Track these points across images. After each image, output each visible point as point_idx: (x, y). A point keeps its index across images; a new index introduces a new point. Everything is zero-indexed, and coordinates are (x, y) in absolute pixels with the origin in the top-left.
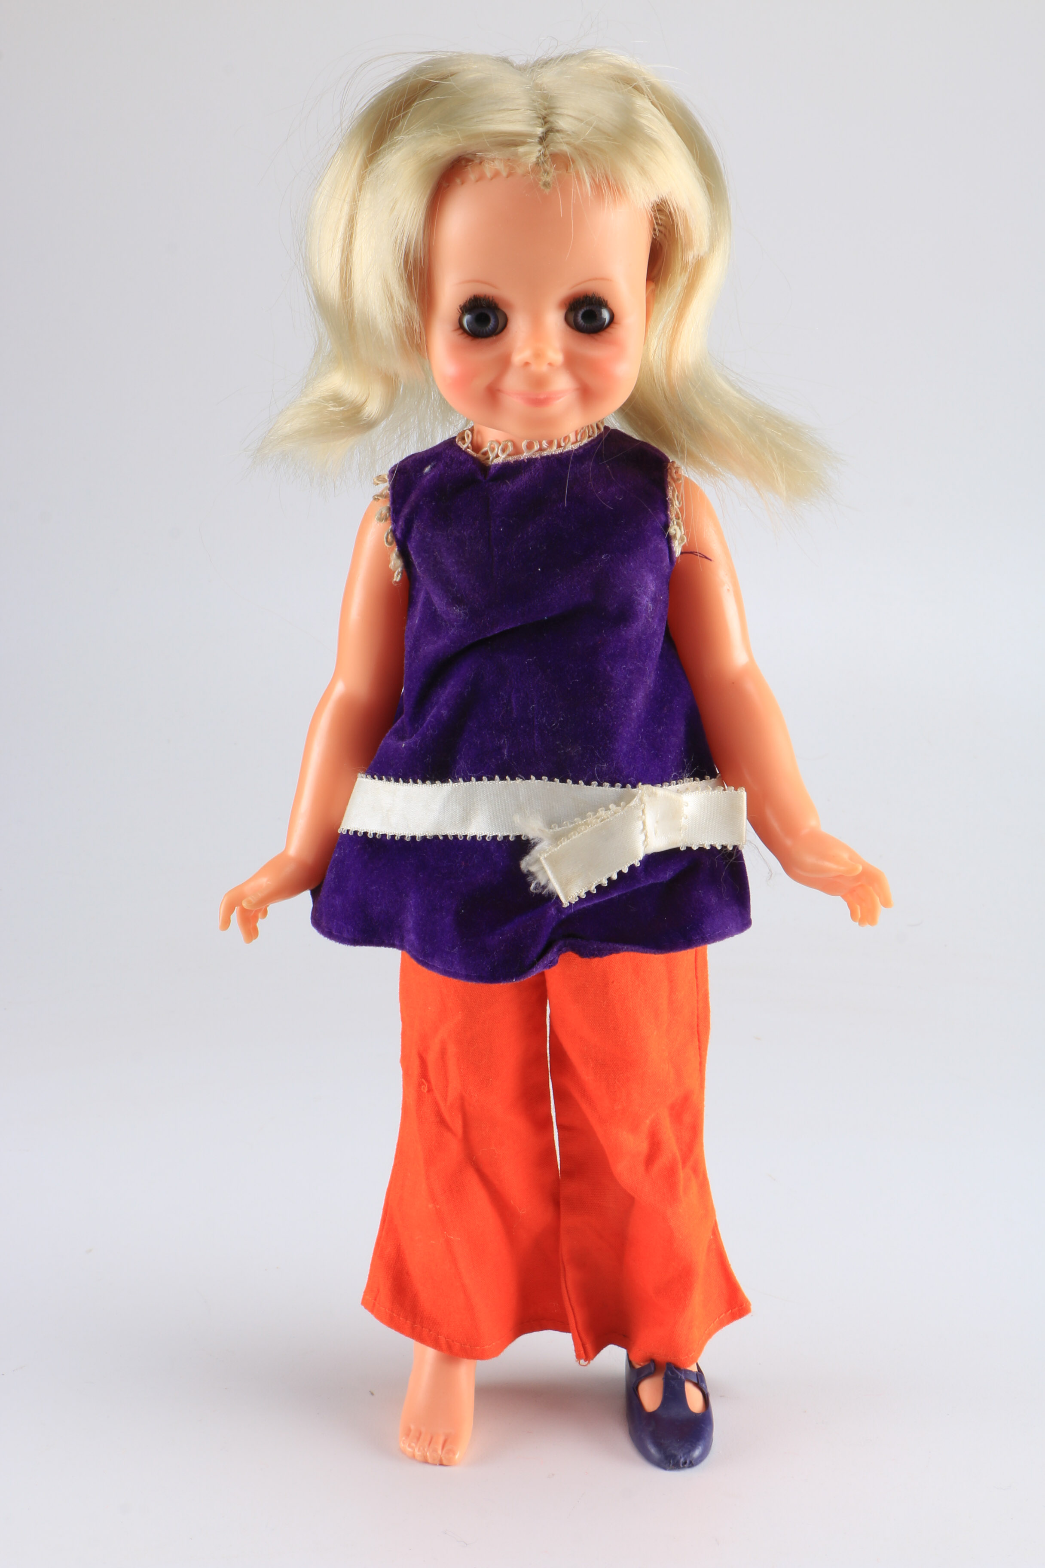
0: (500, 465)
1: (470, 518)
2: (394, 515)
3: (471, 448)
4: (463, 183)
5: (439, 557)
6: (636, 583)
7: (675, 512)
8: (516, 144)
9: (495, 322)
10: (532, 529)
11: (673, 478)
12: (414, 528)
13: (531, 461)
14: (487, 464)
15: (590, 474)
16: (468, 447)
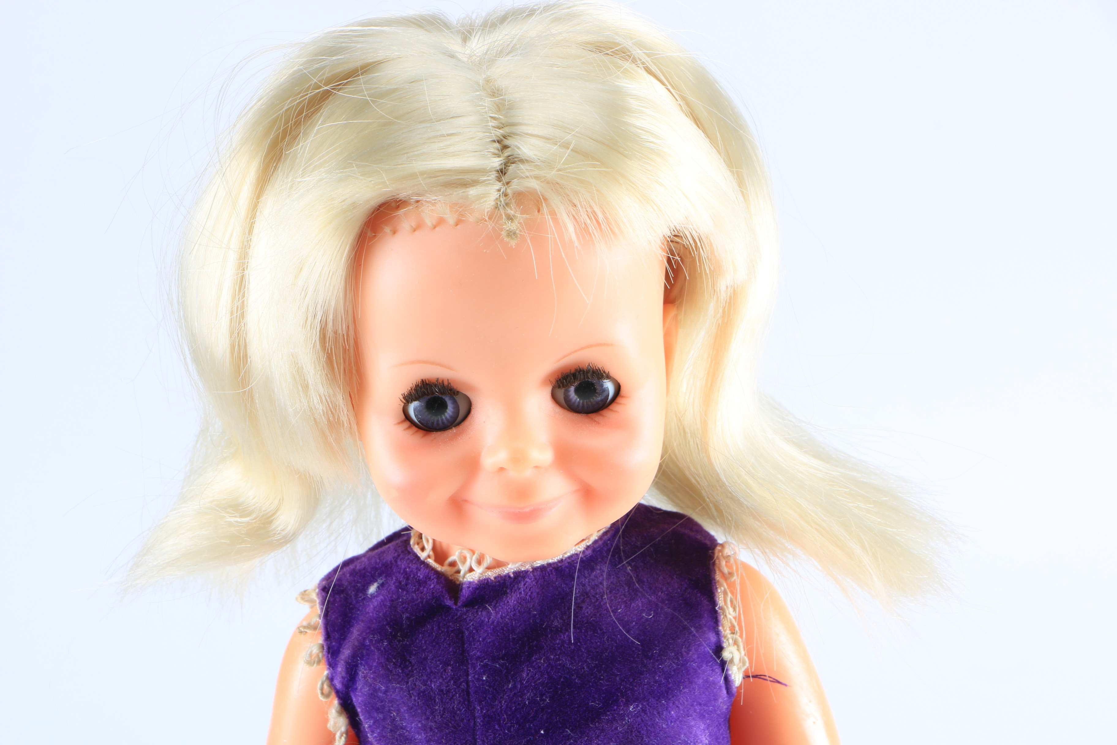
0: (476, 584)
1: (438, 662)
2: (329, 655)
3: (433, 558)
4: (394, 232)
5: (398, 719)
6: (680, 739)
7: (730, 625)
8: (465, 184)
9: (454, 408)
10: (528, 674)
11: (723, 575)
12: (360, 678)
13: (519, 576)
14: (458, 580)
15: (605, 584)
16: (429, 557)
